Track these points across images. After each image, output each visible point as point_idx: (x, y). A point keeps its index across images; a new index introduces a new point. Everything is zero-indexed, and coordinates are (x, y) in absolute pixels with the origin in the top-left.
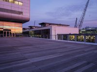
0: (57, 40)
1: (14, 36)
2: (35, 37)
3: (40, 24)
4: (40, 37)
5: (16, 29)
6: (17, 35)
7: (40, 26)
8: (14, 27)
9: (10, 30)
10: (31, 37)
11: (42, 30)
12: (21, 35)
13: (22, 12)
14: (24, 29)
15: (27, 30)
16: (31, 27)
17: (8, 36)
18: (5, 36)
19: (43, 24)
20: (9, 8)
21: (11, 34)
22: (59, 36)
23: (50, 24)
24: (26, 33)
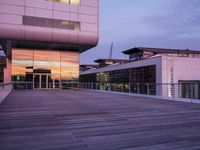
1: (57, 86)
2: (112, 89)
3: (125, 53)
4: (126, 90)
5: (64, 67)
6: (66, 84)
7: (127, 57)
9: (49, 72)
10: (102, 90)
11: (133, 69)
12: (75, 85)
14: (83, 67)
15: (92, 71)
16: (102, 63)
17: (44, 86)
18: (36, 86)
19: (135, 53)
20: (47, 15)
21: (50, 81)
23: (155, 52)
24: (87, 80)
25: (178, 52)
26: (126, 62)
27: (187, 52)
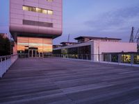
0: (102, 61)
1: (41, 56)
2: (69, 57)
3: (76, 39)
4: (76, 58)
5: (44, 46)
6: (46, 55)
7: (77, 41)
8: (41, 45)
9: (37, 49)
10: (64, 58)
11: (80, 47)
12: (50, 55)
13: (52, 24)
14: (54, 46)
15: (59, 48)
16: (64, 44)
17: (34, 56)
18: (30, 56)
19: (81, 39)
20: (36, 20)
21: (38, 53)
22: (105, 55)
23: (91, 38)
24: (57, 52)
25: (102, 39)
26: (76, 43)
27: (106, 39)
